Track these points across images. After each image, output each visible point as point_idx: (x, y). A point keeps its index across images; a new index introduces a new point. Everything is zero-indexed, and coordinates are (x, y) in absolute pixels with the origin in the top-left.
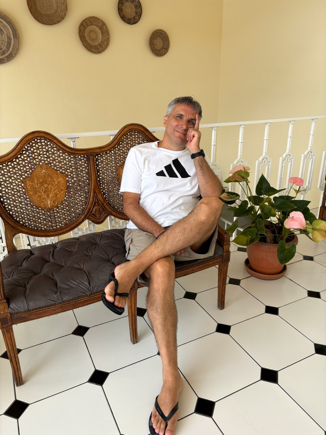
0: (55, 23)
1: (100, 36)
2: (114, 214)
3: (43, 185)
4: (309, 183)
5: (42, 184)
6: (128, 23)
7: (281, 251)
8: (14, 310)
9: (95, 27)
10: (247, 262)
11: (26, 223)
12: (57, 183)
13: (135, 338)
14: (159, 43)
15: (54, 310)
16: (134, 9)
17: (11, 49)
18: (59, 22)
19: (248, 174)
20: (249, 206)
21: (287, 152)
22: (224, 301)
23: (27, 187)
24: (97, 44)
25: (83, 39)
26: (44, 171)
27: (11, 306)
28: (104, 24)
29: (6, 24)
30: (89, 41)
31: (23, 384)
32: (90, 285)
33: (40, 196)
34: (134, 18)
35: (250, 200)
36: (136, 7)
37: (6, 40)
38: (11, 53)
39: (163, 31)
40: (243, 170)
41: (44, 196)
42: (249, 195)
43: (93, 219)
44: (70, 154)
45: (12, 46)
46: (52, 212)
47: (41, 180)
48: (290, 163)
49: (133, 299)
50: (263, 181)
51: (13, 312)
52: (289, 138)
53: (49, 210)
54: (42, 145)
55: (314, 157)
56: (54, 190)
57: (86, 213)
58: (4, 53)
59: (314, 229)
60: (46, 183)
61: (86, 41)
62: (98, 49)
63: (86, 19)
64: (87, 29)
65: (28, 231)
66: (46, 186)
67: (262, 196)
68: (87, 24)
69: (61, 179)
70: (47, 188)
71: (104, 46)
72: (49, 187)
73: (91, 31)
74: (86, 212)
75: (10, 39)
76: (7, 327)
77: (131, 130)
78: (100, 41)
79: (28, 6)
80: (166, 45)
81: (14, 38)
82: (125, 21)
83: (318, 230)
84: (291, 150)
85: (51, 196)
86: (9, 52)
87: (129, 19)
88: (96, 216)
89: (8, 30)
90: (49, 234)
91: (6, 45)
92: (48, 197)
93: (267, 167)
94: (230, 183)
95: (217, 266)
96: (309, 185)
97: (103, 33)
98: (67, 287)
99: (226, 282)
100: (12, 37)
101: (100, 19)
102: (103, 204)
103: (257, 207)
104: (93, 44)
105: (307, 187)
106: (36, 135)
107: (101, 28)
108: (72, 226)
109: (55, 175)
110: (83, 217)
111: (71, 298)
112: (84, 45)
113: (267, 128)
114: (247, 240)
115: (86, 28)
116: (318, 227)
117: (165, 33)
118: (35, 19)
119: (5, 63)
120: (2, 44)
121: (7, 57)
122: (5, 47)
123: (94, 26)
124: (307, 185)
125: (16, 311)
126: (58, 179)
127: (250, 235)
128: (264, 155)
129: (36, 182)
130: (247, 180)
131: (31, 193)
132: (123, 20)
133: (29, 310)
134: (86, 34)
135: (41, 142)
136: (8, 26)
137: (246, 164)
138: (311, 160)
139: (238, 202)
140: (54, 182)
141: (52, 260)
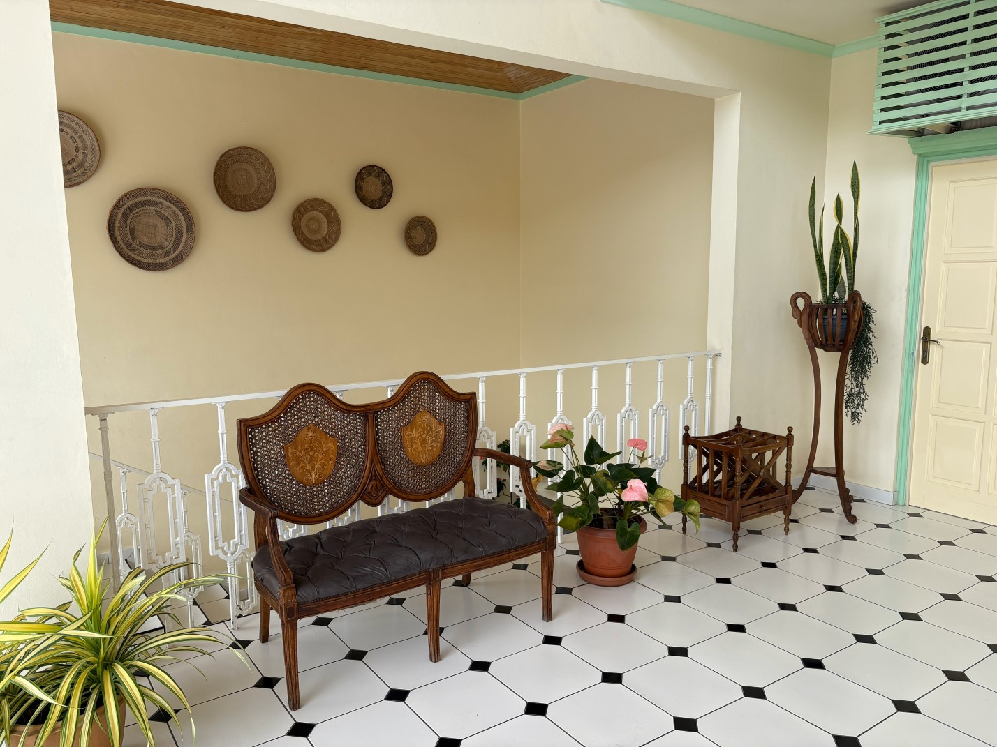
0: (255, 209)
1: (325, 226)
2: (396, 491)
3: (308, 453)
4: (665, 452)
5: (307, 451)
6: (371, 207)
7: (622, 534)
8: (302, 598)
9: (318, 213)
10: (581, 565)
11: (282, 504)
12: (325, 449)
13: (436, 655)
14: (420, 236)
15: (346, 601)
16: (380, 187)
17: (180, 248)
18: (261, 207)
19: (571, 434)
20: (576, 477)
21: (627, 405)
22: (551, 609)
23: (288, 456)
24: (320, 238)
25: (297, 231)
26: (310, 434)
27: (299, 593)
28: (332, 209)
29: (177, 211)
30: (307, 234)
31: (299, 708)
32: (386, 570)
33: (303, 468)
34: (380, 199)
35: (578, 471)
36: (383, 183)
37: (174, 234)
38: (180, 254)
39: (427, 219)
40: (565, 429)
41: (309, 467)
42: (576, 465)
43: (368, 499)
44: (343, 411)
45: (182, 244)
46: (315, 489)
47: (306, 446)
48: (632, 421)
49: (436, 595)
50: (592, 443)
51: (301, 600)
52: (628, 387)
53: (313, 486)
54: (310, 401)
55: (667, 412)
56: (322, 460)
57: (359, 491)
58: (168, 254)
59: (658, 501)
60: (312, 450)
61: (303, 234)
62: (321, 245)
63: (305, 201)
64: (305, 216)
65: (285, 515)
66: (311, 453)
67: (594, 466)
68: (305, 210)
69: (330, 444)
70: (313, 456)
71: (331, 242)
72: (316, 456)
73: (311, 219)
74: (360, 489)
75: (179, 232)
76: (293, 620)
77: (420, 381)
78: (325, 233)
79: (215, 184)
80: (430, 239)
81: (187, 232)
82: (365, 204)
83: (663, 502)
84: (632, 403)
85: (316, 467)
86: (176, 253)
87: (372, 201)
88: (371, 495)
89: (179, 219)
90: (311, 520)
91: (172, 242)
92: (313, 468)
93: (599, 428)
94: (549, 450)
95: (539, 555)
96: (665, 454)
97: (329, 222)
98: (358, 574)
99: (551, 591)
100: (185, 230)
101: (326, 202)
102: (381, 478)
103: (588, 481)
104: (313, 238)
105: (664, 458)
106: (306, 388)
107: (327, 216)
108: (340, 509)
109: (324, 439)
110: (355, 496)
111: (366, 585)
112: (299, 240)
113: (595, 373)
114: (577, 523)
115: (303, 215)
116: (662, 498)
117: (430, 221)
118: (225, 202)
119: (168, 269)
120: (166, 240)
121: (173, 260)
122: (170, 245)
123: (315, 212)
124: (663, 454)
125: (305, 599)
126: (327, 444)
127: (581, 516)
128: (594, 410)
129: (300, 448)
130: (571, 442)
131: (293, 463)
132: (362, 202)
133: (318, 600)
134: (303, 224)
135: (309, 398)
136: (180, 214)
137: (569, 423)
138: (664, 417)
139: (562, 474)
140: (322, 447)
141: (322, 552)
